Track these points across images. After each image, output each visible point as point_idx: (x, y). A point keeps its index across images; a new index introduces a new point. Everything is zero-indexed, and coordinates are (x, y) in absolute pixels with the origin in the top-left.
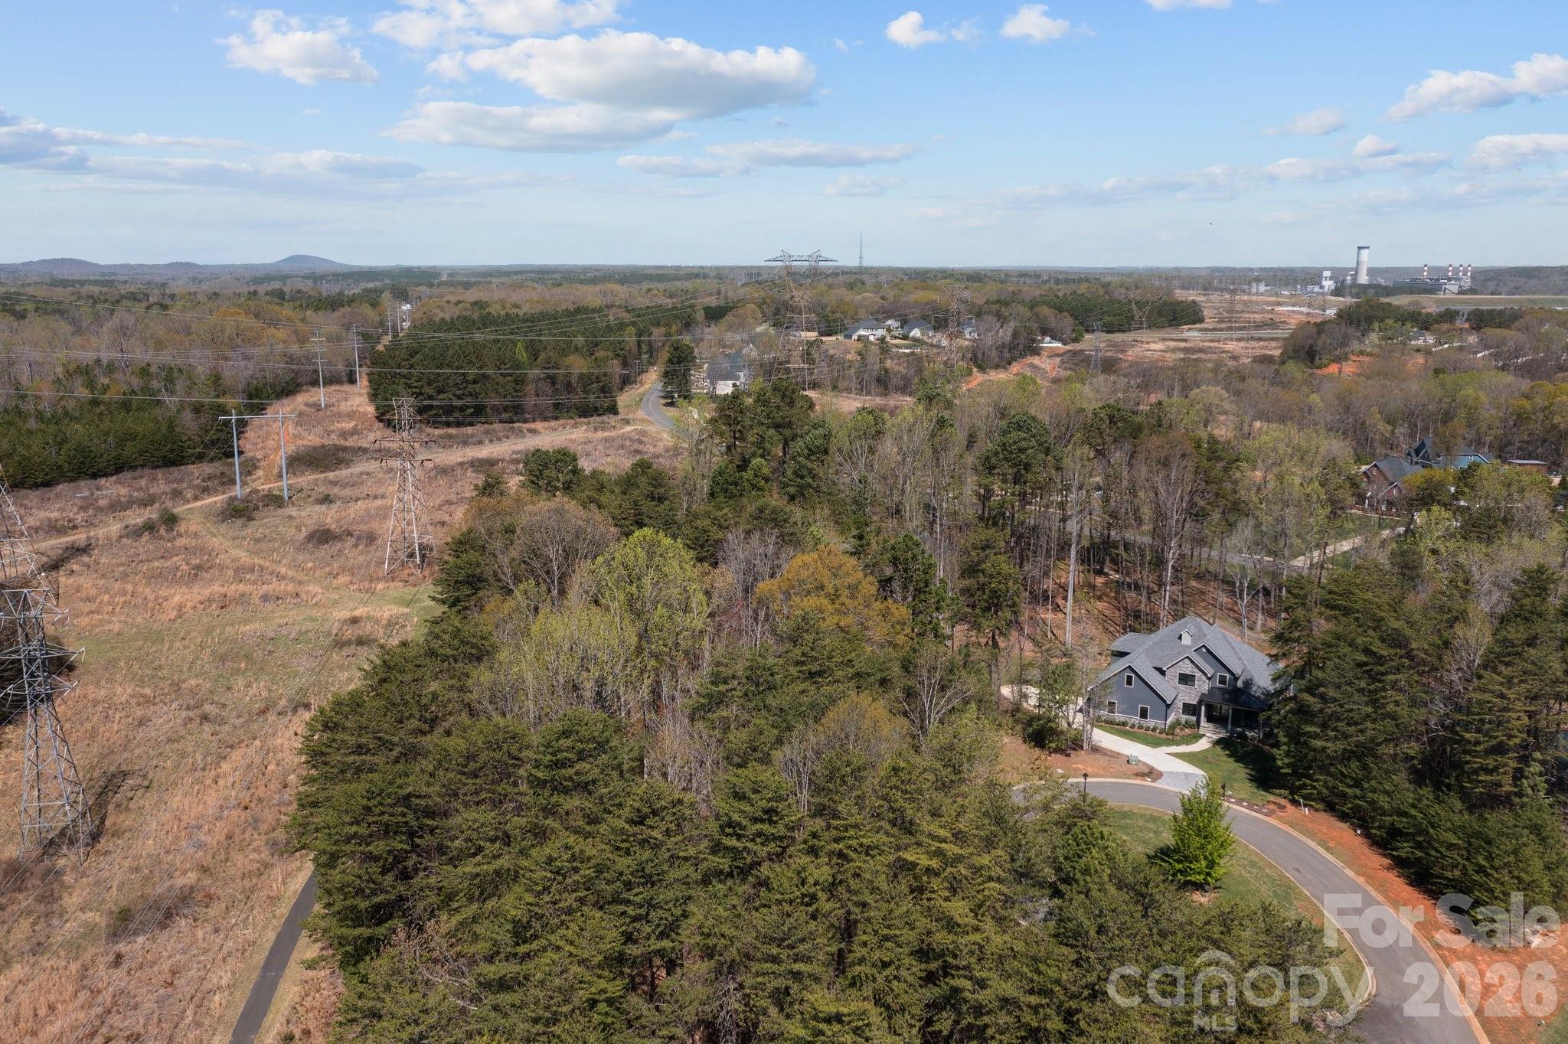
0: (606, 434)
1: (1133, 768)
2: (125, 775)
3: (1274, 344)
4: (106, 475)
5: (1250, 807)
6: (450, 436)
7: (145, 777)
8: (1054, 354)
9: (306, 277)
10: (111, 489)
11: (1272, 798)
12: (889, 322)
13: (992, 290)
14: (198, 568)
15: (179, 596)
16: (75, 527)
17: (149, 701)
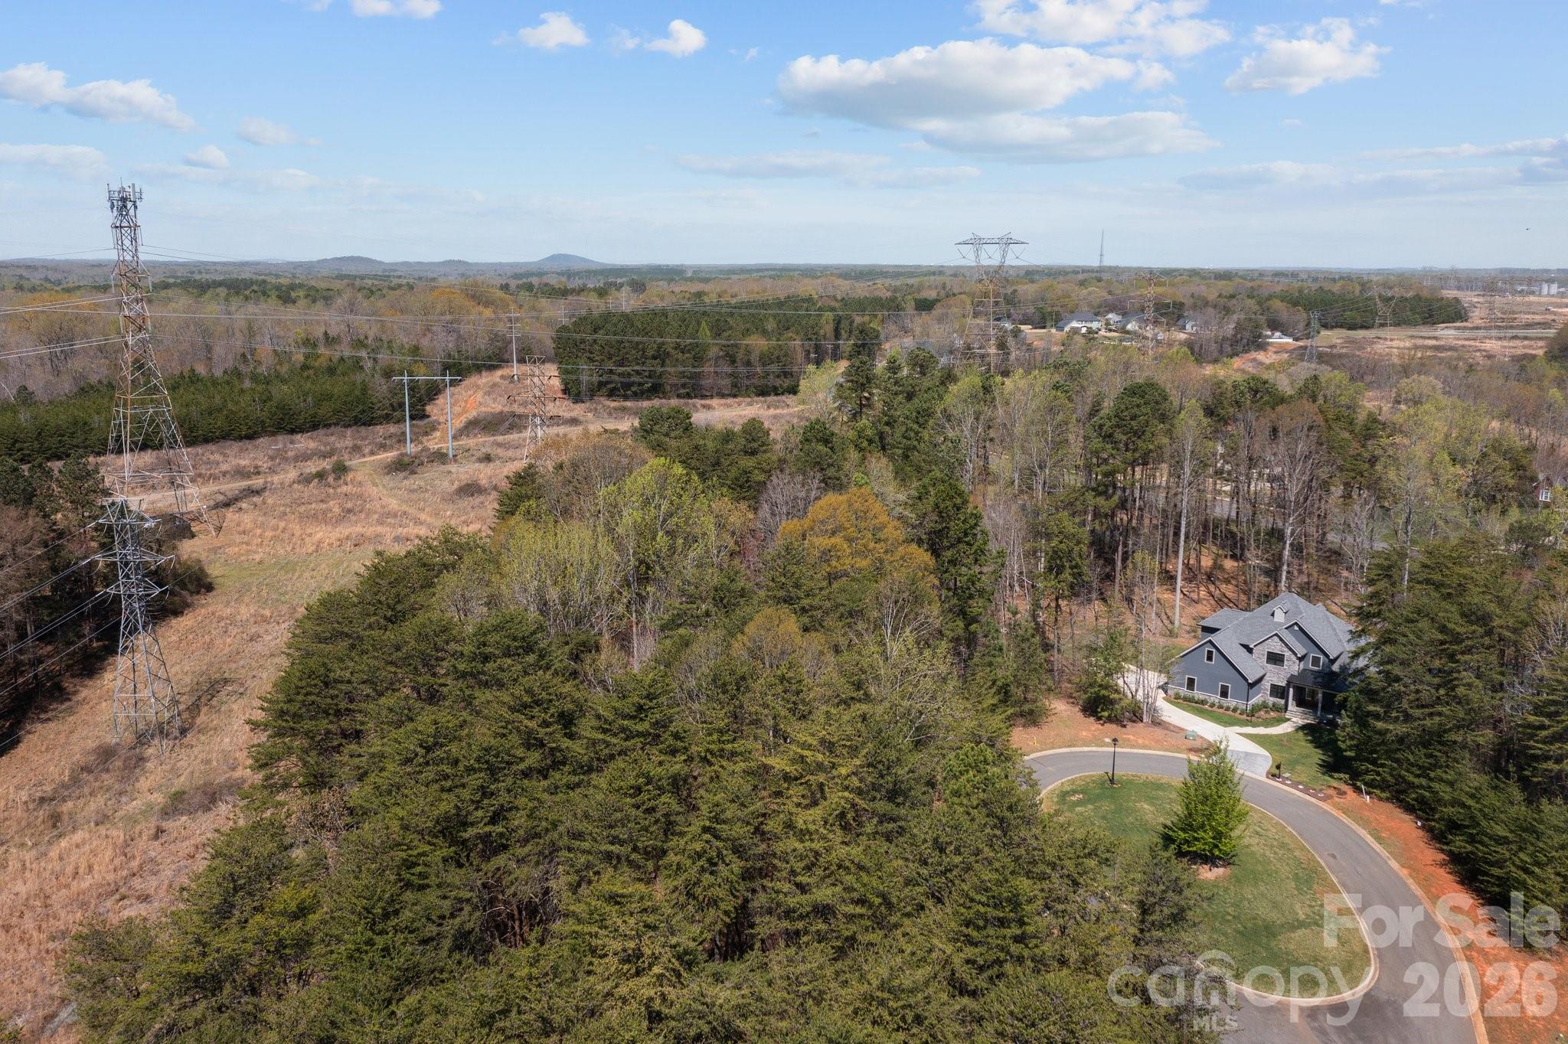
0: (778, 411)
1: (1191, 744)
2: (226, 681)
3: (1541, 343)
4: (302, 431)
5: (1306, 791)
6: (624, 409)
7: (242, 685)
8: (1281, 349)
9: (561, 274)
10: (304, 442)
11: (1335, 784)
12: (1110, 316)
13: (1227, 287)
14: (349, 511)
15: (321, 533)
16: (258, 473)
17: (266, 620)
